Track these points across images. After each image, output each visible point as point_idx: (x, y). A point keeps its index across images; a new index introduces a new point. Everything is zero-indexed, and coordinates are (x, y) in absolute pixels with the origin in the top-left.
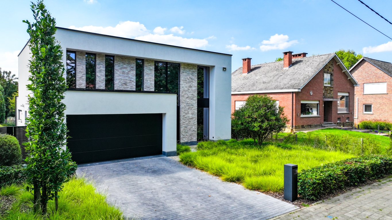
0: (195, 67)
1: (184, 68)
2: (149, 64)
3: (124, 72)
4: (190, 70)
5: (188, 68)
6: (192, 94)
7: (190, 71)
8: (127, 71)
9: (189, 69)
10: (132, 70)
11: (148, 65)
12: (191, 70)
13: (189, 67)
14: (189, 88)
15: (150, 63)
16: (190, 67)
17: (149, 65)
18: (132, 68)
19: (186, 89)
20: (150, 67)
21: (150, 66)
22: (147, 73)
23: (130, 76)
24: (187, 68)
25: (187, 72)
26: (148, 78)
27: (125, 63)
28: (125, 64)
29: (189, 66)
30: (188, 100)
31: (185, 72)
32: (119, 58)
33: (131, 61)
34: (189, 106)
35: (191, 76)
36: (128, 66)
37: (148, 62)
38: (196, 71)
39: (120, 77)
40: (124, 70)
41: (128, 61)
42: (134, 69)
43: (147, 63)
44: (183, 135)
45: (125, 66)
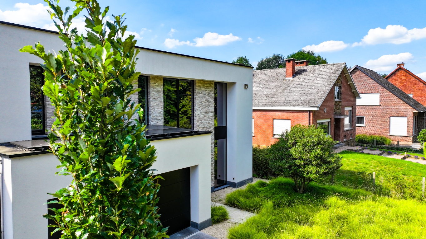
1: (199, 87)
6: (209, 123)
11: (155, 84)
14: (206, 115)
19: (202, 116)
22: (154, 97)
24: (203, 87)
29: (205, 84)
31: (200, 93)
35: (207, 97)
38: (213, 90)
43: (153, 82)
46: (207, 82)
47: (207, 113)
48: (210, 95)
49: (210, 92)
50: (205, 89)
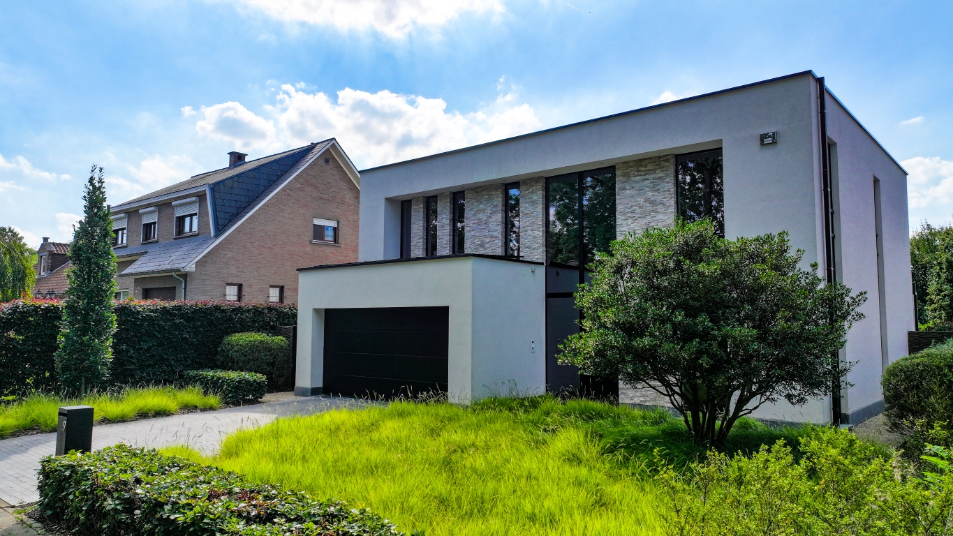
0: (663, 163)
1: (624, 176)
2: (531, 190)
3: (479, 222)
4: (647, 177)
5: (638, 171)
7: (648, 179)
8: (485, 218)
9: (643, 173)
10: (496, 212)
11: (527, 192)
12: (652, 176)
13: (643, 169)
15: (532, 186)
16: (646, 166)
17: (529, 193)
18: (494, 209)
20: (533, 196)
21: (533, 192)
24: (636, 173)
25: (637, 186)
26: (527, 224)
27: (483, 200)
28: (481, 203)
29: (642, 166)
31: (628, 187)
32: (472, 192)
33: (494, 193)
35: (650, 194)
36: (488, 205)
37: (527, 184)
38: (667, 175)
39: (473, 233)
40: (480, 216)
41: (487, 195)
42: (498, 208)
43: (525, 188)
45: (482, 206)
46: (647, 161)
48: (659, 187)
49: (660, 181)
50: (643, 177)
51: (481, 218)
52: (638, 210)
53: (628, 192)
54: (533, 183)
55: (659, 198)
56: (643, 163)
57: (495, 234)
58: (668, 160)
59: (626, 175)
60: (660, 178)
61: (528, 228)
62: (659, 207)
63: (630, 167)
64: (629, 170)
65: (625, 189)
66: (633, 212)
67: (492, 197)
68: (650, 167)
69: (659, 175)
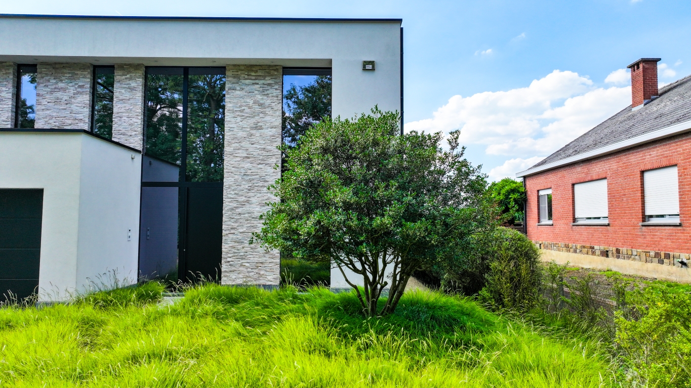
0: (272, 72)
1: (234, 77)
2: (128, 76)
3: (57, 101)
4: (257, 81)
5: (248, 75)
6: (263, 149)
7: (258, 84)
8: (66, 98)
9: (254, 78)
10: (81, 93)
11: (124, 77)
12: (261, 82)
13: (253, 74)
14: (253, 132)
15: (129, 72)
16: (256, 72)
17: (126, 78)
18: (79, 90)
19: (241, 134)
20: (130, 82)
21: (130, 79)
22: (121, 98)
23: (74, 107)
24: (246, 77)
25: (247, 88)
26: (123, 110)
27: (63, 78)
28: (61, 81)
29: (252, 71)
30: (247, 165)
31: (238, 88)
32: (48, 67)
33: (79, 72)
34: (250, 180)
35: (259, 97)
36: (71, 84)
37: (124, 70)
39: (48, 112)
40: (59, 94)
41: (69, 73)
42: (84, 90)
43: (120, 73)
44: (231, 265)
45: (61, 85)
46: (258, 68)
47: (257, 127)
48: (268, 92)
49: (269, 87)
50: (254, 82)
51: (60, 97)
52: (247, 110)
53: (238, 92)
54: (132, 70)
55: (267, 101)
56: (254, 69)
57: (80, 116)
58: (277, 70)
59: (237, 77)
60: (269, 85)
61: (124, 114)
62: (267, 109)
63: (242, 70)
64: (239, 73)
65: (235, 89)
66: (242, 111)
67: (75, 76)
68: (259, 73)
69: (269, 82)
